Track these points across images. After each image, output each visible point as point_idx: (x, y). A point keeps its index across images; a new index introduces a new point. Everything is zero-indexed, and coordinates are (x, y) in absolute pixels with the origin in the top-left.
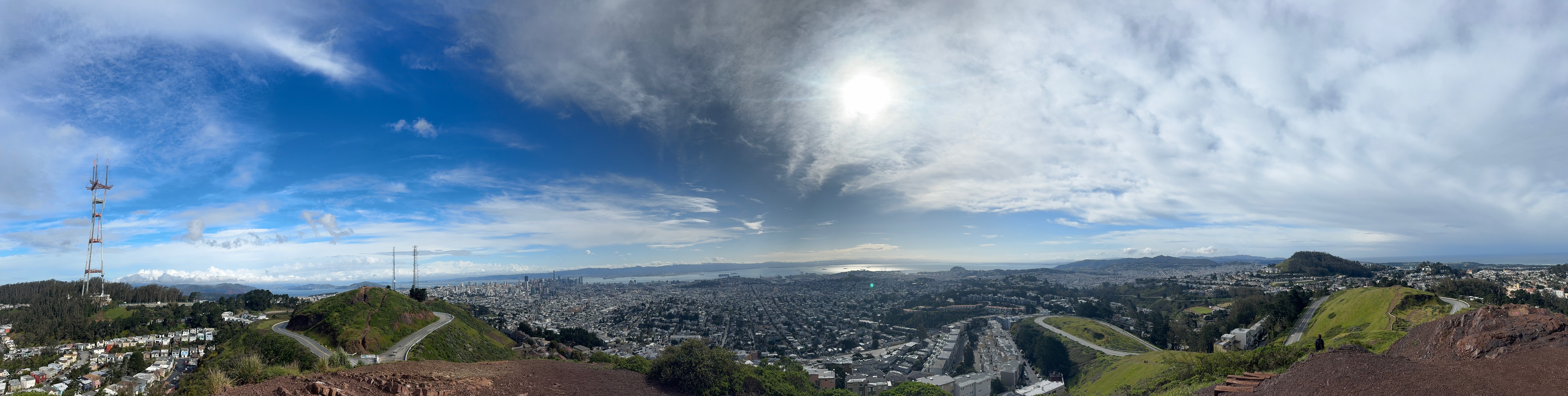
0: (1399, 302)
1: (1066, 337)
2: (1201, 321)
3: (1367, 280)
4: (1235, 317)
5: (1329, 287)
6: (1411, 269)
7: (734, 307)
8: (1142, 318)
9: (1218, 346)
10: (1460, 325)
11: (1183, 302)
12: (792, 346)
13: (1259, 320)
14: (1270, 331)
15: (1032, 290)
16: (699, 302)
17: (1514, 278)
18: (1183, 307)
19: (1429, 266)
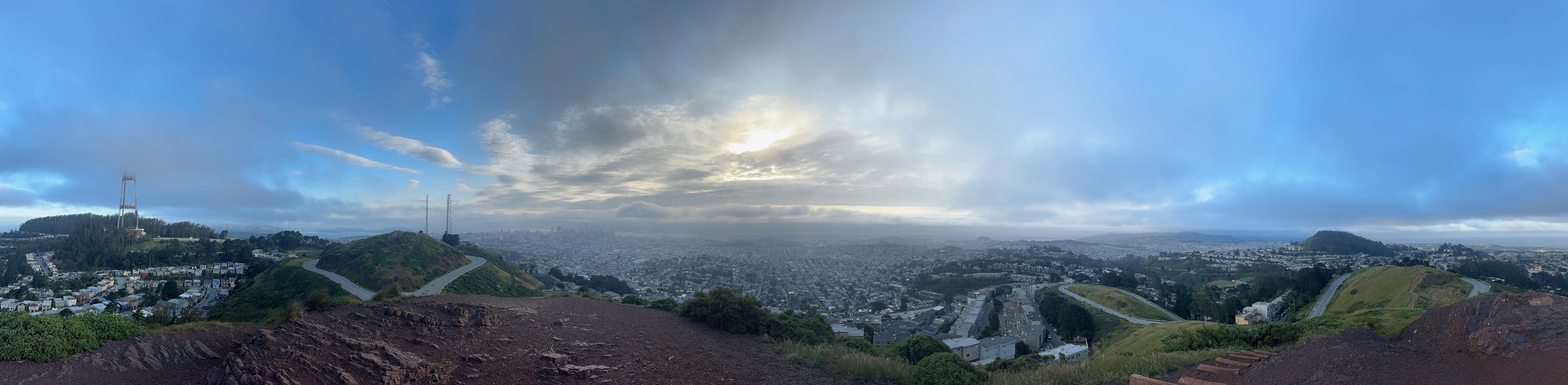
0: (1420, 281)
1: (1090, 305)
2: (1224, 294)
3: (1389, 259)
4: (1257, 291)
9: (1239, 318)
12: (823, 305)
16: (732, 260)
17: (1536, 260)
18: (1206, 280)
19: (1451, 247)
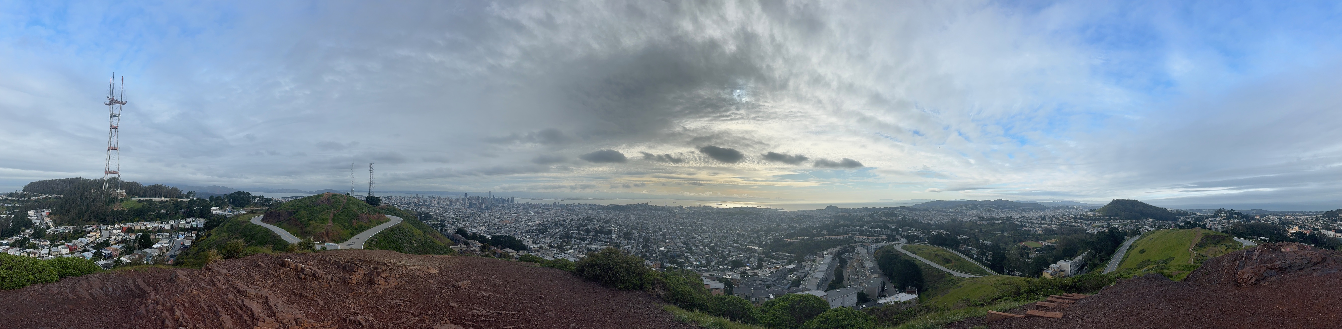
0: (1198, 241)
1: (920, 260)
3: (1173, 223)
4: (1061, 251)
5: (1140, 228)
6: (1210, 214)
7: (642, 227)
8: (983, 250)
9: (1046, 273)
10: (1244, 257)
11: (1018, 237)
12: (689, 261)
13: (1082, 253)
14: (1090, 262)
15: (893, 223)
16: (612, 221)
17: (1294, 222)
18: (1018, 241)
19: (1225, 212)
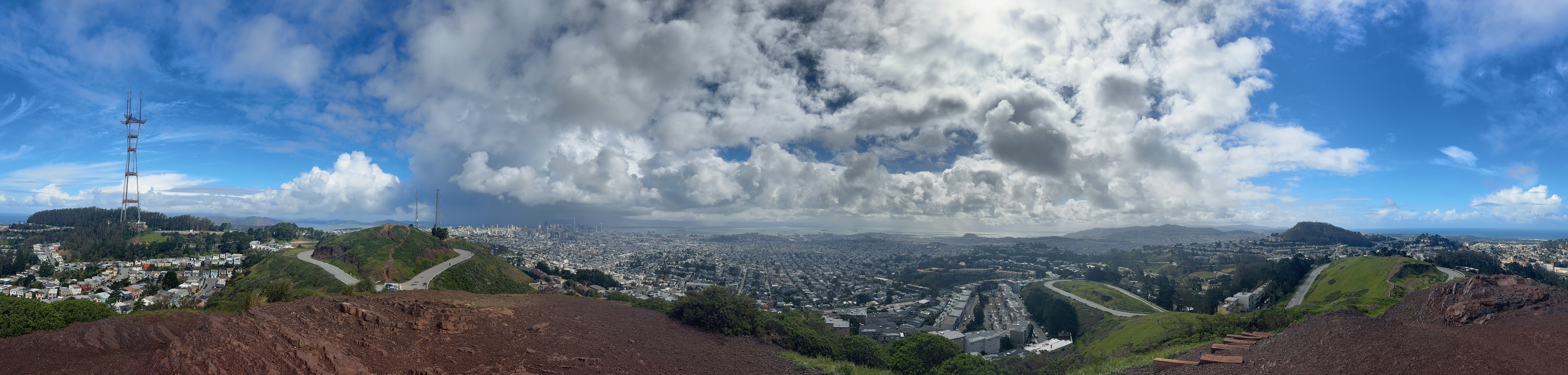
0: (1397, 271)
1: (1074, 299)
2: (1206, 285)
3: (1367, 249)
4: (1238, 283)
5: (1330, 256)
6: (1410, 240)
7: (751, 262)
8: (1148, 284)
9: (1221, 308)
10: (1453, 291)
11: (1189, 267)
12: (807, 298)
13: (1262, 284)
14: (1272, 294)
15: (1043, 256)
16: (716, 254)
17: (1509, 251)
18: (1188, 272)
19: (1428, 237)
